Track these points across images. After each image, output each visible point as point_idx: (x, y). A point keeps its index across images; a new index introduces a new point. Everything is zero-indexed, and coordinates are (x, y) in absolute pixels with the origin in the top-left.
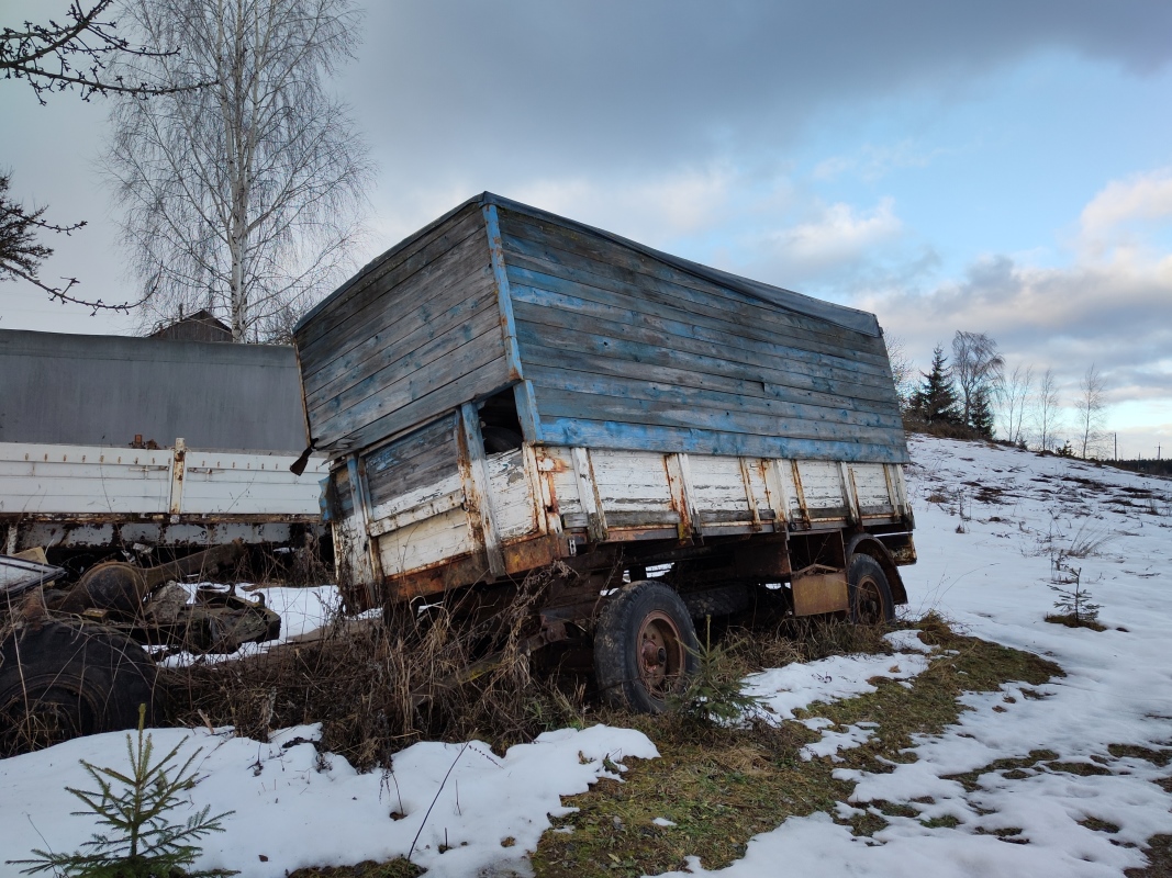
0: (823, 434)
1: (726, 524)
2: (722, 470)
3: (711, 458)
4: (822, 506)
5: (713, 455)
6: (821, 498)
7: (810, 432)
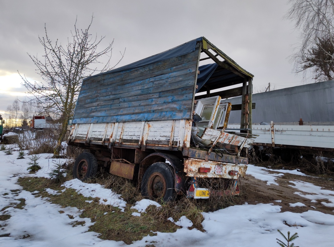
0: (137, 111)
1: (97, 141)
2: (101, 127)
3: (96, 124)
4: (131, 139)
5: (97, 123)
6: (131, 136)
7: (132, 111)
